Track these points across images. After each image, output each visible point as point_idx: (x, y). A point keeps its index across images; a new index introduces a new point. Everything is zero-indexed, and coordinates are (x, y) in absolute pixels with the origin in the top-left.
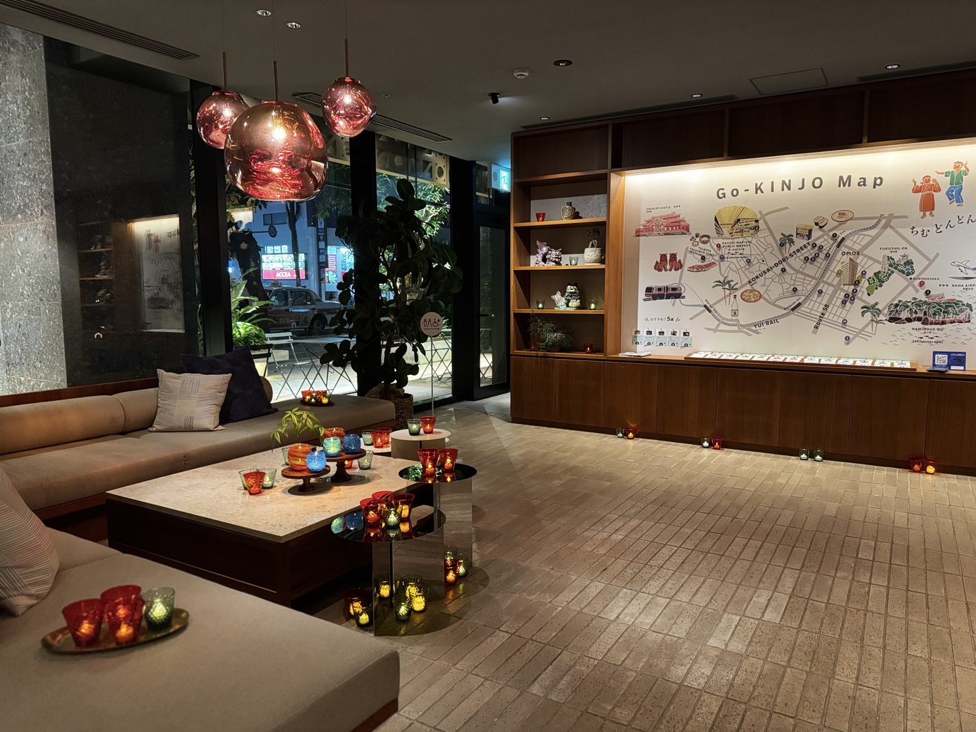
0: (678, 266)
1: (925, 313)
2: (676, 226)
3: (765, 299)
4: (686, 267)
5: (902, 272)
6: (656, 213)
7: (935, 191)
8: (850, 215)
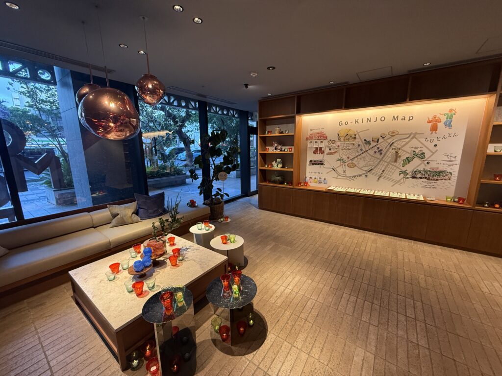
0: (323, 152)
1: (429, 175)
2: (322, 137)
3: (357, 167)
4: (325, 153)
5: (420, 157)
6: (314, 131)
7: (438, 122)
8: (397, 133)
